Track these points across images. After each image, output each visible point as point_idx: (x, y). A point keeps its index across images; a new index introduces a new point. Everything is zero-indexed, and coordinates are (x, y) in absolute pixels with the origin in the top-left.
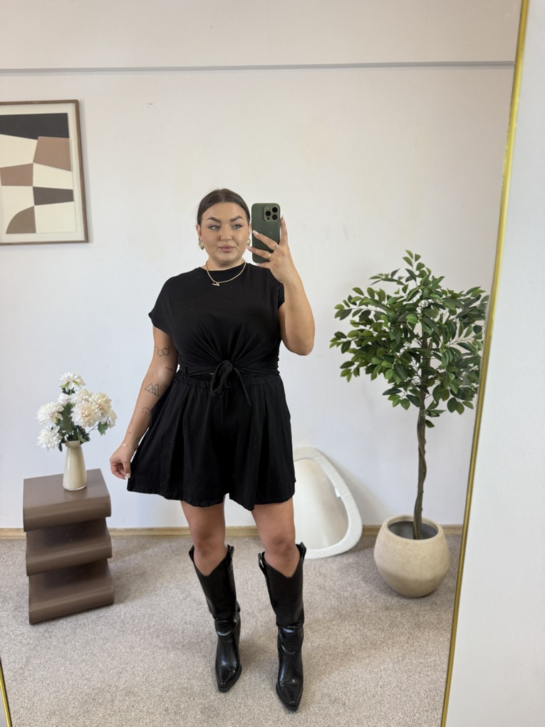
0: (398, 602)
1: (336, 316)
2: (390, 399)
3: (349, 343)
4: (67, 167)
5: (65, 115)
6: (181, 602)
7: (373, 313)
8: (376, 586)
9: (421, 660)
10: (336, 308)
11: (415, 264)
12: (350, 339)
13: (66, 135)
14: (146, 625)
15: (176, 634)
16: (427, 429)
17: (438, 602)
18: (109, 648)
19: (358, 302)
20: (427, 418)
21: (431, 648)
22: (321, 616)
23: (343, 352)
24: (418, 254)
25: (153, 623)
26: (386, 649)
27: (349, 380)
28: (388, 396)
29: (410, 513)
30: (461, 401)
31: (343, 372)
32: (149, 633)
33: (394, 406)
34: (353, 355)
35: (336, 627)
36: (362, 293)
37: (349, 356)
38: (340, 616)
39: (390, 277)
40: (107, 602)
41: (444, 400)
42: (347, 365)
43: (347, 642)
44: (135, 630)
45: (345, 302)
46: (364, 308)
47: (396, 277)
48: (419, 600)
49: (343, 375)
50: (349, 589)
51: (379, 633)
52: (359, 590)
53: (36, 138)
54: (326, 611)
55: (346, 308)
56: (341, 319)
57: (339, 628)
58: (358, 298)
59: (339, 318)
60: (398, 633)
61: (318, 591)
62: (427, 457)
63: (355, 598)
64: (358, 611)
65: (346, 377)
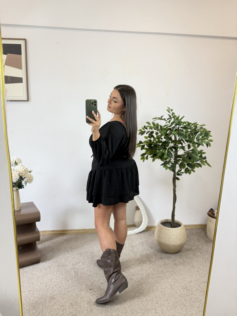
0: (166, 255)
1: (139, 134)
2: (164, 167)
3: (144, 146)
4: (21, 68)
5: (20, 45)
6: (71, 260)
7: (155, 133)
8: (156, 250)
9: (179, 277)
10: (139, 131)
11: (171, 113)
12: (145, 144)
13: (21, 54)
14: (56, 270)
15: (71, 273)
16: (177, 181)
17: (182, 255)
18: (40, 281)
19: (148, 128)
20: (177, 176)
21: (182, 272)
22: (134, 263)
23: (142, 149)
24: (172, 109)
25: (60, 269)
26: (163, 273)
27: (144, 161)
28: (163, 166)
29: (169, 218)
30: (190, 169)
31: (141, 158)
32: (58, 273)
33: (166, 169)
34: (145, 151)
35: (141, 266)
36: (150, 124)
37: (144, 151)
38: (142, 262)
39: (160, 118)
40: (37, 262)
41: (183, 169)
42: (143, 155)
43: (147, 272)
44: (51, 272)
45: (142, 128)
46: (151, 130)
47: (163, 118)
48: (174, 254)
49: (141, 159)
50: (145, 252)
51: (160, 268)
52: (149, 252)
53: (6, 54)
54: (136, 260)
55: (143, 130)
56: (141, 135)
57: (143, 267)
58: (148, 126)
59: (140, 135)
60: (168, 267)
61: (131, 253)
62: (176, 193)
63: (147, 255)
64: (150, 260)
65: (142, 160)
